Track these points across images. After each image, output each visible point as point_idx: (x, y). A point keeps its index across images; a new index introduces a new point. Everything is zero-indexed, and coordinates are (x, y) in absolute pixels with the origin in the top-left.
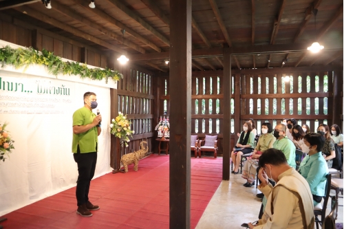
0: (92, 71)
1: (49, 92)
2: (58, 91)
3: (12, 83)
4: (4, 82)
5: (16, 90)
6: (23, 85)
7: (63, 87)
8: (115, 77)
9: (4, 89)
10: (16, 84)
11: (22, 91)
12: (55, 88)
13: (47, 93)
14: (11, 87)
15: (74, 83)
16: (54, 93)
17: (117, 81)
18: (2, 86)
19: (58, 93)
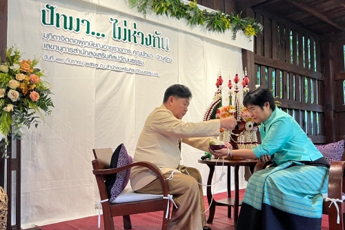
0: (206, 14)
1: (132, 38)
3: (71, 18)
4: (58, 15)
5: (78, 30)
6: (88, 23)
7: (157, 36)
8: (249, 29)
9: (58, 26)
10: (78, 20)
11: (88, 32)
12: (143, 35)
13: (130, 40)
14: (69, 24)
15: (176, 32)
16: (142, 43)
17: (252, 38)
18: (55, 20)
19: (148, 43)
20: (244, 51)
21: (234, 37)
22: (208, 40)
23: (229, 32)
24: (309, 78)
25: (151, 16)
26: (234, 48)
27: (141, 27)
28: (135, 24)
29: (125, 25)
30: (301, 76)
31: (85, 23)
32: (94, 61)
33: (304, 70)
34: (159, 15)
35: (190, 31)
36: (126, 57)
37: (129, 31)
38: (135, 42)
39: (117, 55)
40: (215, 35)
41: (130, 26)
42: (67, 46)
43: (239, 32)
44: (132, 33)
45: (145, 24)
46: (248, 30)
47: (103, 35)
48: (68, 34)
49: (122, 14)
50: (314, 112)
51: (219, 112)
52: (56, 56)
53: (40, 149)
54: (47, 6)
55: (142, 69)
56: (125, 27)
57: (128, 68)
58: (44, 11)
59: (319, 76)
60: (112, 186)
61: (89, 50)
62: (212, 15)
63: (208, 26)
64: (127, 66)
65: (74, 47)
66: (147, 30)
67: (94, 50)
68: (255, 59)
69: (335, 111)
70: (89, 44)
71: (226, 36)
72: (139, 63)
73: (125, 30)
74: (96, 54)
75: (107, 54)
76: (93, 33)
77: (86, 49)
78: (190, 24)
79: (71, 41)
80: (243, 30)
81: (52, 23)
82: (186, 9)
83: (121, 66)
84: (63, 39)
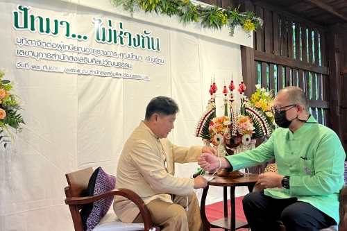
0: (200, 10)
2: (137, 42)
3: (48, 20)
4: (32, 17)
5: (56, 32)
6: (68, 25)
7: (146, 35)
8: (248, 24)
9: (33, 29)
10: (56, 21)
11: (68, 35)
12: (130, 35)
13: (115, 42)
14: (45, 26)
15: (168, 31)
16: (130, 44)
17: (252, 34)
18: (29, 22)
19: (137, 44)
20: (243, 48)
21: (232, 33)
22: (203, 37)
23: (226, 28)
24: (313, 73)
25: (140, 14)
26: (232, 45)
27: (129, 27)
28: (121, 24)
29: (110, 25)
30: (305, 71)
31: (65, 24)
32: (75, 66)
33: (308, 64)
34: (148, 12)
35: (182, 29)
36: (112, 60)
37: (115, 31)
38: (122, 43)
40: (211, 32)
41: (115, 26)
42: (43, 51)
43: (238, 28)
44: (118, 34)
45: (132, 23)
46: (246, 25)
47: (85, 38)
48: (45, 37)
49: (106, 13)
50: (319, 109)
51: (212, 124)
52: (32, 62)
54: (20, 8)
55: (130, 73)
56: (110, 28)
57: (114, 72)
58: (16, 14)
59: (324, 70)
60: (88, 216)
61: (69, 54)
62: (208, 11)
63: (202, 23)
64: (114, 70)
65: (52, 52)
66: (135, 30)
67: (75, 55)
68: (255, 55)
69: (341, 107)
70: (69, 48)
71: (223, 33)
72: (126, 67)
73: (110, 30)
74: (78, 59)
75: (90, 57)
76: (74, 36)
77: (66, 53)
78: (183, 21)
79: (49, 45)
80: (242, 25)
81: (26, 26)
82: (178, 5)
83: (106, 70)
84: (40, 44)
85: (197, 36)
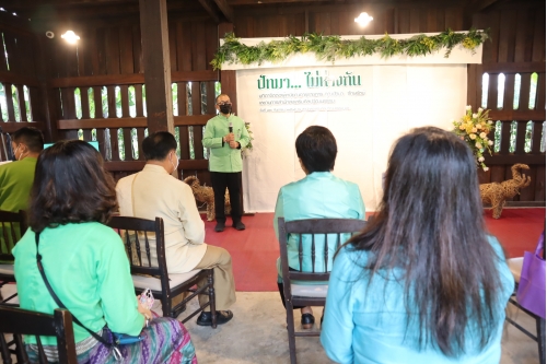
0: (403, 43)
1: (324, 83)
3: (276, 80)
4: (268, 80)
5: (281, 87)
6: (289, 80)
7: (348, 75)
9: (268, 87)
10: (281, 80)
11: (288, 87)
13: (321, 85)
14: (275, 84)
15: (370, 68)
16: (334, 85)
18: (266, 84)
19: (339, 84)
20: (469, 66)
25: (341, 61)
28: (326, 71)
29: (317, 74)
31: (287, 80)
32: (293, 106)
35: (385, 63)
36: (319, 98)
37: (321, 78)
38: (327, 86)
39: (311, 99)
41: (321, 74)
43: (457, 49)
44: (323, 80)
47: (300, 86)
48: (275, 91)
49: (314, 67)
52: (267, 107)
53: (260, 168)
54: (261, 76)
55: (333, 106)
56: (317, 76)
58: (259, 81)
63: (408, 53)
67: (293, 99)
70: (289, 95)
73: (317, 78)
74: (295, 102)
75: (302, 100)
76: (292, 87)
79: (277, 96)
81: (264, 87)
84: (272, 96)
85: (404, 65)
